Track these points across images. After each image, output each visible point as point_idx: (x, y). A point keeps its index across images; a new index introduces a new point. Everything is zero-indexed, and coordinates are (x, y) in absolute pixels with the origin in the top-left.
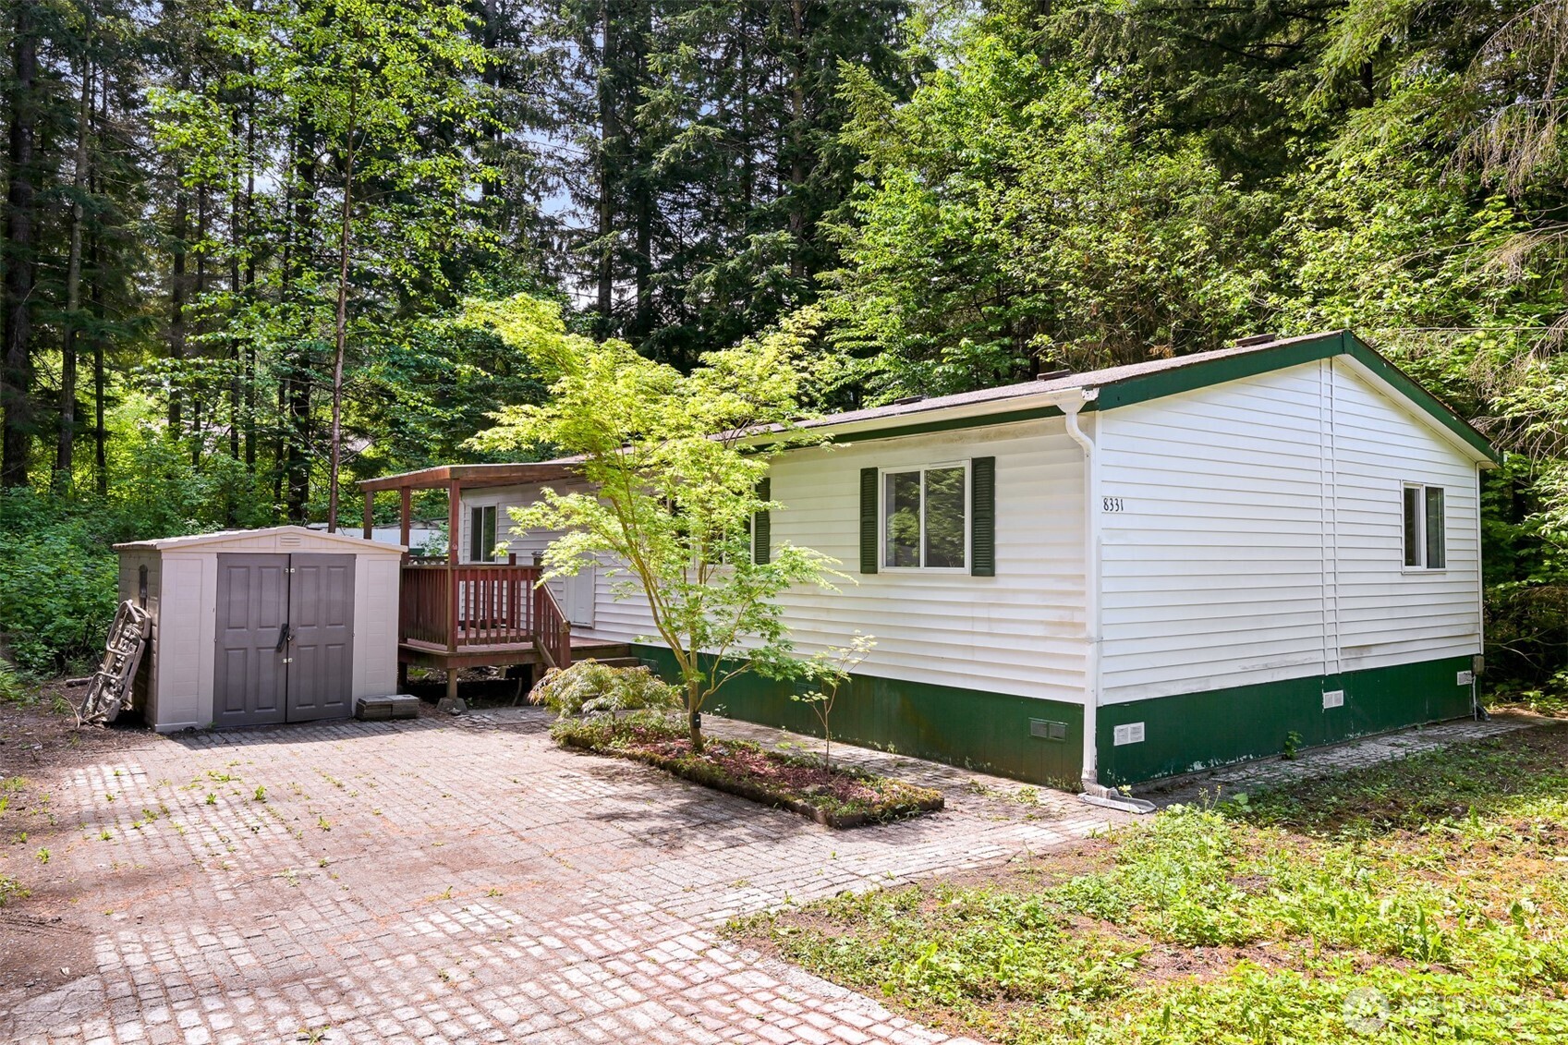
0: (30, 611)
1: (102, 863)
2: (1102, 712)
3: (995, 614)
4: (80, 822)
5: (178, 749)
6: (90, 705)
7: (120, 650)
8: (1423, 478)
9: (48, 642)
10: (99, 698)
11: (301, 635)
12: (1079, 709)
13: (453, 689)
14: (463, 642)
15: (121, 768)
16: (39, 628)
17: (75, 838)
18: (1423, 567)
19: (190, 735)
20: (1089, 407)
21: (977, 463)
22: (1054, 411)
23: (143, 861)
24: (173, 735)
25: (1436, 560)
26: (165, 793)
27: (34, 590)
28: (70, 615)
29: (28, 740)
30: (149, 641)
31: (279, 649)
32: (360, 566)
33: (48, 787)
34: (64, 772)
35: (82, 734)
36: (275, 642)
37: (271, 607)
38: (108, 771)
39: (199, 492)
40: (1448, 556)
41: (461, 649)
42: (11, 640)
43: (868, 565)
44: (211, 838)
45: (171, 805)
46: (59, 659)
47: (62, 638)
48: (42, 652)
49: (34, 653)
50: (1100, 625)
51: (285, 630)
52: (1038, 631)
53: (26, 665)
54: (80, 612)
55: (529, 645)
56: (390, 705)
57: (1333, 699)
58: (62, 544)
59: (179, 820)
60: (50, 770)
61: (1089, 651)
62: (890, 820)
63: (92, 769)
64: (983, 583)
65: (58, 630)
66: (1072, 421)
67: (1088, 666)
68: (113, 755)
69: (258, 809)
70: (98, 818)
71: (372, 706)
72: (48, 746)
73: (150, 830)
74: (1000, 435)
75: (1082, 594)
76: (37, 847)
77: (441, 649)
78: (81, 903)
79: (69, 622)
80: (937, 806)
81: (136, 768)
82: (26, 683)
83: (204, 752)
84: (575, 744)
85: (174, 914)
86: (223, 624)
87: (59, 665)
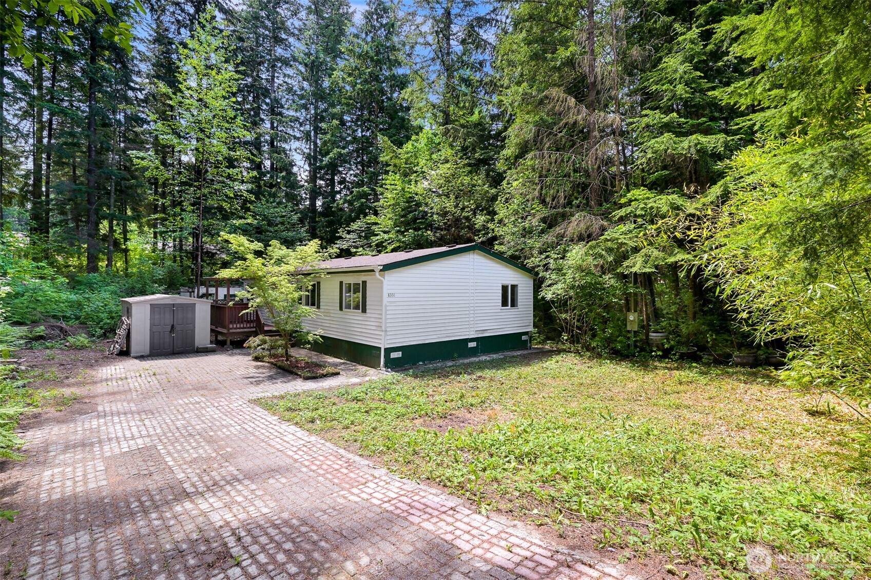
0: (95, 318)
1: (105, 390)
2: (386, 349)
3: (366, 323)
4: (101, 381)
5: (137, 361)
6: (112, 349)
7: (121, 332)
8: (509, 282)
9: (101, 328)
10: (114, 347)
11: (178, 327)
12: (380, 348)
13: (228, 342)
14: (231, 329)
15: (117, 367)
16: (98, 324)
17: (99, 385)
18: (509, 307)
19: (141, 357)
20: (381, 270)
21: (363, 282)
22: (373, 271)
23: (116, 389)
24: (136, 358)
25: (514, 304)
26: (128, 374)
27: (97, 311)
28: (108, 319)
29: (90, 359)
30: (129, 330)
31: (171, 332)
32: (197, 306)
33: (94, 373)
34: (100, 368)
35: (107, 358)
36: (169, 330)
37: (168, 319)
38: (113, 368)
39: (159, 274)
40: (519, 304)
41: (231, 331)
42: (88, 328)
43: (341, 309)
44: (136, 384)
45: (128, 376)
46: (105, 334)
47: (106, 327)
48: (99, 332)
49: (96, 331)
50: (386, 327)
51: (173, 326)
52: (374, 328)
53: (94, 335)
54: (112, 318)
55: (254, 329)
56: (207, 348)
57: (472, 345)
58: (107, 295)
59: (129, 380)
60: (96, 368)
61: (383, 333)
62: (321, 377)
63: (108, 368)
64: (364, 315)
65: (105, 324)
66: (377, 274)
67: (382, 337)
68: (116, 364)
69: (153, 378)
70: (107, 380)
71: (201, 348)
72: (96, 361)
73: (120, 383)
74: (368, 275)
75: (381, 318)
76: (88, 387)
77: (225, 331)
78: (97, 399)
79: (108, 321)
80: (338, 374)
81: (121, 367)
82: (93, 342)
83: (144, 362)
84: (257, 359)
85: (120, 401)
86: (152, 325)
87: (104, 335)
